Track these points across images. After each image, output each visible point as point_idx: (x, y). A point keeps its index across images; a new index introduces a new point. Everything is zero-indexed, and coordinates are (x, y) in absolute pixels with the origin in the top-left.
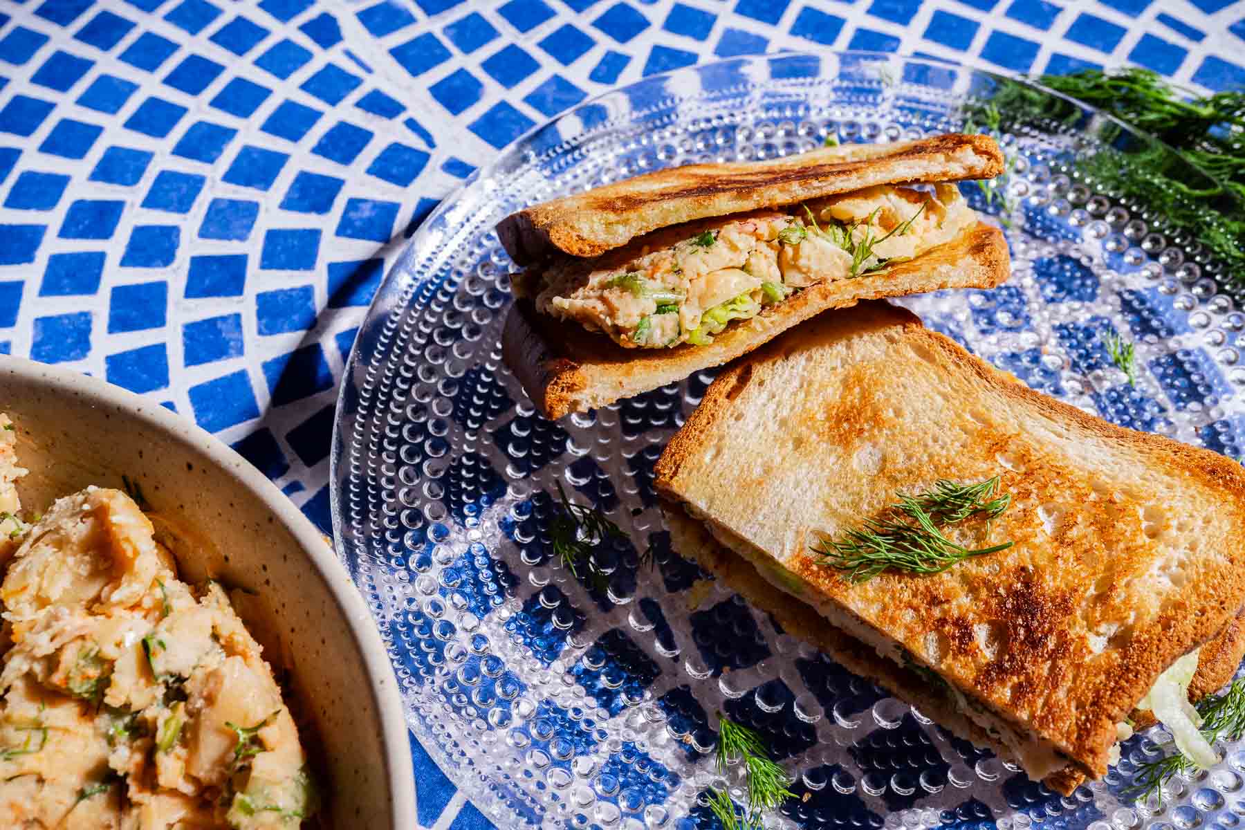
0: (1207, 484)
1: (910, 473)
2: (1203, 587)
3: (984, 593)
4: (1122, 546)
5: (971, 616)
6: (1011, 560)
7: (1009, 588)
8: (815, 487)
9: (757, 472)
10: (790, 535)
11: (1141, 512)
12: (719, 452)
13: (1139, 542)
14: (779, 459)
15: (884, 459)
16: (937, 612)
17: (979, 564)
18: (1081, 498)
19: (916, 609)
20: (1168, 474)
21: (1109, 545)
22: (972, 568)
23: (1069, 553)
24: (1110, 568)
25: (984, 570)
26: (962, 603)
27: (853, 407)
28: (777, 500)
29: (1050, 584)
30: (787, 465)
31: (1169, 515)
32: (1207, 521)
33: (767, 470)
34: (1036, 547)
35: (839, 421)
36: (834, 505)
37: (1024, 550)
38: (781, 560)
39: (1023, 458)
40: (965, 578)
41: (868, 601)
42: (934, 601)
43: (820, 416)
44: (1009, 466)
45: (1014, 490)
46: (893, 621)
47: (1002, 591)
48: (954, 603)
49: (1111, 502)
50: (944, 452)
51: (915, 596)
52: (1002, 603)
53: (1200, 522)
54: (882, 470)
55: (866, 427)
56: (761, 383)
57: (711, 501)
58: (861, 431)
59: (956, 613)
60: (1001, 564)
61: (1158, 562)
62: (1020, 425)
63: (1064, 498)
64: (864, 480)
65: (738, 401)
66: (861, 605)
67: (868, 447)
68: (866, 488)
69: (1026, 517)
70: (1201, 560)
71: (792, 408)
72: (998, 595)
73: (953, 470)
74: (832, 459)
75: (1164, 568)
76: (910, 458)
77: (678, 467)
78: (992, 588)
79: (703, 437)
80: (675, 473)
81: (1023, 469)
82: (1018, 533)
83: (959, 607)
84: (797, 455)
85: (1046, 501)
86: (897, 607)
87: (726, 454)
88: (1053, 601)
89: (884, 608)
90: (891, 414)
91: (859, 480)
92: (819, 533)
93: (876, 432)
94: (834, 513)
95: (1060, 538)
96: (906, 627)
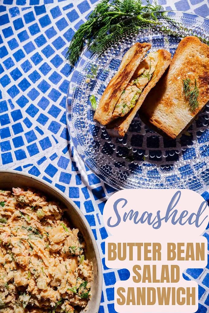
0: (186, 46)
1: (179, 94)
2: (205, 51)
3: (202, 85)
4: (196, 62)
5: (206, 88)
6: (197, 80)
7: (202, 81)
8: (180, 110)
9: (176, 120)
10: (188, 116)
11: (190, 57)
12: (172, 127)
13: (195, 59)
14: (174, 116)
15: (176, 98)
16: (205, 93)
17: (197, 85)
18: (187, 67)
19: (204, 96)
20: (183, 51)
21: (195, 64)
22: (197, 86)
23: (197, 70)
24: (199, 64)
25: (198, 84)
26: (203, 89)
27: (165, 102)
28: (182, 117)
29: (202, 74)
30: (175, 115)
31: (191, 53)
32: (192, 47)
33: (176, 119)
34: (195, 76)
35: (167, 105)
36: (184, 107)
37: (196, 77)
38: (193, 118)
39: (178, 75)
40: (199, 88)
41: (202, 104)
42: (203, 93)
43: (166, 108)
44: (180, 77)
45: (184, 77)
46: (206, 100)
47: (203, 82)
48: (204, 90)
49: (188, 62)
50: (176, 88)
51: (202, 96)
52: (205, 82)
53: (193, 49)
54: (178, 99)
55: (169, 100)
56: (158, 118)
57: (181, 129)
58: (170, 101)
59: (206, 90)
60: (198, 82)
61: (199, 56)
62: (172, 74)
63: (186, 69)
64: (180, 102)
65: (162, 122)
66: (202, 105)
67: (173, 101)
68: (181, 102)
69: (189, 76)
70: (200, 50)
71: (164, 113)
72: (203, 83)
73: (180, 87)
74: (175, 107)
75: (200, 56)
76: (176, 94)
77: (174, 134)
78: (202, 84)
79: (168, 129)
80: (175, 135)
81: (180, 75)
82: (192, 78)
83: (204, 89)
84: (173, 113)
85: (187, 72)
86: (203, 99)
87: (172, 125)
88: (205, 74)
89: (203, 101)
90: (168, 96)
91: (179, 103)
92: (189, 110)
93: (171, 99)
94: (185, 108)
95: (194, 71)
96: (207, 98)
